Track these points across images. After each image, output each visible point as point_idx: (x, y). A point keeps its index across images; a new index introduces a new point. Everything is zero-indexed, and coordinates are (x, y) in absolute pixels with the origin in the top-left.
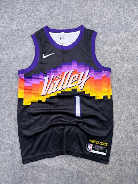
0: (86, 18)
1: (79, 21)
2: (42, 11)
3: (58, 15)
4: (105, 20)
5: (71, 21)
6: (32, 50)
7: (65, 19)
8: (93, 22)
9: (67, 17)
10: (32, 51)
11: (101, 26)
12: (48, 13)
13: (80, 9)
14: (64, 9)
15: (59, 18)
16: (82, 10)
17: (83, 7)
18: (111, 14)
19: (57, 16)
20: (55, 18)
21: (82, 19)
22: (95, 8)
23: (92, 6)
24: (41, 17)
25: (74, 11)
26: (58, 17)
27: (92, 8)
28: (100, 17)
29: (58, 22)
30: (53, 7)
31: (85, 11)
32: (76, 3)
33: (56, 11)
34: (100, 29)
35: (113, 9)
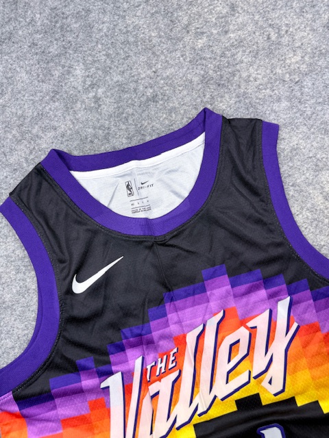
0: (211, 72)
1: (185, 92)
2: (20, 86)
3: (92, 86)
4: (294, 59)
5: (154, 99)
6: (18, 271)
7: (127, 96)
8: (247, 81)
9: (132, 85)
10: (20, 276)
11: (282, 90)
12: (45, 87)
13: (180, 39)
14: (108, 55)
15: (97, 99)
16: (187, 39)
17: (186, 28)
18: (313, 30)
19: (86, 90)
20: (83, 102)
21: (196, 79)
22: (240, 20)
23: (224, 11)
24: (20, 112)
25: (153, 53)
26: (95, 97)
27: (227, 22)
28: (270, 54)
29: (98, 120)
30: (59, 55)
31: (201, 43)
32: (152, 14)
33: (79, 71)
34: (285, 104)
35: (314, 6)
